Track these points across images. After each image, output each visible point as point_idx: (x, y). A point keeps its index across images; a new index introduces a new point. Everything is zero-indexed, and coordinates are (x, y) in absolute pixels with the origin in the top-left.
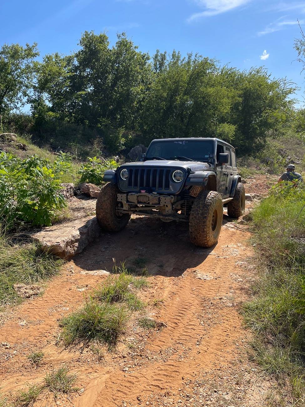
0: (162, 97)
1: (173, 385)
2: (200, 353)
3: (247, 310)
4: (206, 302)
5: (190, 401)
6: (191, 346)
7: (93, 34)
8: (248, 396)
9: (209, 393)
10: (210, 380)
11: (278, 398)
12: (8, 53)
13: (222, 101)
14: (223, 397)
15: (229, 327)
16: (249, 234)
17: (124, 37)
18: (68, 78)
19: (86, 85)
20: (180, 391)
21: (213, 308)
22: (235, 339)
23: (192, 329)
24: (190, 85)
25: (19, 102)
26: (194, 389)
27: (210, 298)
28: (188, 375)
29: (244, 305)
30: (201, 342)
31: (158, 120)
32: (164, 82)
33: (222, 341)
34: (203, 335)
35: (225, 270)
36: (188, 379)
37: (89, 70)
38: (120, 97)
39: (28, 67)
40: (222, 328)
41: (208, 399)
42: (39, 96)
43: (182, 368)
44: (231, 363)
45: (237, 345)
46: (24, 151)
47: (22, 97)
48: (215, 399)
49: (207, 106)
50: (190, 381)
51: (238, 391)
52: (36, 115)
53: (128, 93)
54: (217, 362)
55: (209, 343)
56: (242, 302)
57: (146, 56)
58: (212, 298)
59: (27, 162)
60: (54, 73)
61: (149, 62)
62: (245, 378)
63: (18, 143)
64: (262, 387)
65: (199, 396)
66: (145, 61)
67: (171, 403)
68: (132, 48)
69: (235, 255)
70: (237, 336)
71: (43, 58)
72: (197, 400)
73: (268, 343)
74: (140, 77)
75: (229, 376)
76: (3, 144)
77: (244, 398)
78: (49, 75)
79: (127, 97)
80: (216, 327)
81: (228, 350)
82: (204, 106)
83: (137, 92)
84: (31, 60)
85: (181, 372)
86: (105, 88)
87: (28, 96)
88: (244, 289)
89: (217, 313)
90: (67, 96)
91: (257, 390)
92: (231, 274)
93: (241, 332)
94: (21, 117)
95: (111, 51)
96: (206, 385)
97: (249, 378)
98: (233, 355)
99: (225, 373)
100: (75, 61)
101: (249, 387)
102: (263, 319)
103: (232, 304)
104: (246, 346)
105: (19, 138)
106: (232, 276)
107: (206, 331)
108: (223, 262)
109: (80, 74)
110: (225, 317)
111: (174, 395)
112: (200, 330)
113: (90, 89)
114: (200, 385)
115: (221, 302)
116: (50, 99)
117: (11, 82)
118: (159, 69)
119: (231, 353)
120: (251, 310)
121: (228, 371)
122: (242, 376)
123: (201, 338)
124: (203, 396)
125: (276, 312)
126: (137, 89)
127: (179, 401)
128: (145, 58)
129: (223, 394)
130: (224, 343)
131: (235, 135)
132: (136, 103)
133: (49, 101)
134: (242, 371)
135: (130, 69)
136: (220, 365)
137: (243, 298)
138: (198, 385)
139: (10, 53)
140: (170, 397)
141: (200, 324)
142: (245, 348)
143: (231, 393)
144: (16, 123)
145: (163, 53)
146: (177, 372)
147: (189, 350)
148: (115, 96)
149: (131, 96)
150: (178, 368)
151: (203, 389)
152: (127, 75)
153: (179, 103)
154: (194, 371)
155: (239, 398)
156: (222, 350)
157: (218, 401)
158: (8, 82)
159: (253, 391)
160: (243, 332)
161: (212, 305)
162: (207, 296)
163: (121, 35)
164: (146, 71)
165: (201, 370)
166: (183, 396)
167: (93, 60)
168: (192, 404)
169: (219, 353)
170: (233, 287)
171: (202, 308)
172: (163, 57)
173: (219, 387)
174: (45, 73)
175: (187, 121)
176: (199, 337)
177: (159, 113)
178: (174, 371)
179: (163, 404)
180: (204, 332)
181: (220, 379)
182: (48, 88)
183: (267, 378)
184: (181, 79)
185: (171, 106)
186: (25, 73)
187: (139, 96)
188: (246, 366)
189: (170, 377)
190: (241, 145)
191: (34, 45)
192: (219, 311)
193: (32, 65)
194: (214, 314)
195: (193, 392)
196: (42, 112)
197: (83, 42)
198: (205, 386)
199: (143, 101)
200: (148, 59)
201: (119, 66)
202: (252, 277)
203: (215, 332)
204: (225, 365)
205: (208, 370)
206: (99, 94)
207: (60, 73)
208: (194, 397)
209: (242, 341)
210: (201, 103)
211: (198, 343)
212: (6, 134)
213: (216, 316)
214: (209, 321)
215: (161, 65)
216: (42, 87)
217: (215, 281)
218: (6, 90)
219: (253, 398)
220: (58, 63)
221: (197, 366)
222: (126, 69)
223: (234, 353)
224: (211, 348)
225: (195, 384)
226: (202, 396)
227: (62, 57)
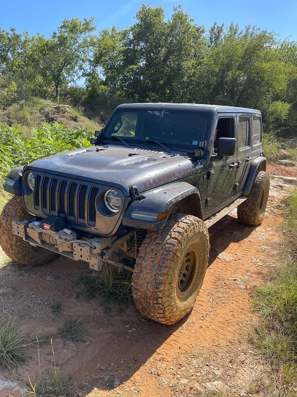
0: (214, 72)
1: (169, 352)
2: (202, 327)
3: (259, 294)
4: (220, 282)
5: (182, 369)
6: (196, 321)
7: (150, 7)
8: (238, 375)
9: (201, 365)
10: (206, 353)
11: (267, 382)
12: (68, 27)
13: (278, 77)
14: (213, 371)
15: (237, 308)
16: (281, 220)
17: (180, 10)
18: (122, 52)
19: (138, 59)
20: (175, 358)
21: (226, 287)
22: (239, 320)
23: (200, 304)
24: (244, 60)
25: (76, 76)
26: (188, 359)
27: (224, 278)
28: (185, 346)
29: (256, 289)
30: (206, 318)
31: (206, 96)
32: (217, 56)
33: (226, 320)
34: (210, 312)
35: (247, 253)
36: (185, 349)
37: (143, 44)
38: (171, 71)
39: (85, 41)
40: (229, 308)
41: (198, 370)
42: (93, 70)
43: (181, 338)
44: (229, 342)
45: (241, 326)
46: (75, 123)
47: (78, 71)
48: (205, 372)
49: (260, 82)
50: (186, 351)
51: (230, 368)
52: (89, 89)
53: (179, 68)
54: (216, 338)
55: (213, 320)
56: (256, 286)
57: (201, 29)
58: (227, 278)
59: (74, 133)
60: (108, 48)
61: (204, 35)
62: (240, 358)
63: (71, 114)
64: (255, 370)
65: (191, 366)
66: (200, 34)
67: (164, 368)
68: (187, 21)
69: (261, 239)
70: (243, 317)
71: (100, 32)
72: (188, 370)
73: (273, 329)
74: (193, 51)
75: (225, 353)
76: (58, 115)
77: (234, 377)
78: (104, 49)
79: (178, 72)
80: (224, 306)
81: (230, 330)
82: (257, 82)
83: (188, 66)
84: (88, 34)
85: (179, 342)
86: (157, 62)
87: (84, 69)
88: (262, 274)
89: (228, 293)
90: (120, 70)
91: (248, 371)
92: (252, 257)
93: (248, 314)
94: (76, 90)
95: (166, 24)
96: (200, 357)
97: (244, 358)
98: (234, 335)
99: (222, 350)
100: (131, 34)
101: (242, 366)
102: (273, 306)
103: (245, 287)
104: (249, 328)
105: (72, 110)
106: (252, 260)
107: (213, 308)
108: (247, 245)
109: (134, 48)
110: (235, 298)
111: (168, 361)
112: (207, 307)
113: (142, 63)
114: (194, 357)
115: (234, 283)
116: (104, 73)
117: (69, 56)
118: (214, 42)
119: (232, 333)
120: (263, 295)
121: (225, 348)
122: (237, 355)
123: (207, 314)
124: (195, 367)
125: (288, 301)
126: (188, 64)
127: (171, 368)
128: (199, 31)
129: (214, 369)
130: (228, 323)
131: (289, 115)
132: (186, 78)
133: (104, 75)
134: (239, 351)
135: (183, 43)
136: (219, 342)
137: (258, 283)
138: (192, 356)
139: (69, 28)
140: (164, 362)
141: (208, 301)
142: (248, 330)
143: (222, 369)
144: (72, 95)
145: (220, 26)
146: (176, 341)
147: (192, 324)
148: (167, 70)
149: (181, 70)
150: (178, 338)
151: (196, 361)
152: (180, 49)
153: (231, 79)
154: (192, 343)
155: (229, 375)
156: (224, 329)
157: (207, 374)
158: (66, 56)
159: (245, 371)
160: (249, 315)
161: (225, 285)
162: (222, 275)
163: (177, 8)
164: (200, 44)
165: (199, 343)
166: (176, 364)
167: (147, 33)
168: (183, 372)
169: (221, 331)
170: (251, 270)
171: (215, 287)
172: (220, 30)
173: (212, 362)
174: (100, 47)
175: (237, 98)
176: (204, 313)
177: (208, 89)
178: (173, 340)
179: (156, 367)
180: (212, 309)
181: (215, 354)
182: (102, 62)
183: (262, 362)
184: (235, 53)
185: (222, 81)
186: (82, 47)
187: (190, 71)
188: (244, 347)
189: (168, 344)
190: (294, 125)
191: (92, 19)
192: (231, 291)
193: (89, 39)
194: (224, 293)
195: (187, 361)
196: (95, 85)
197: (139, 15)
198: (199, 359)
199: (193, 76)
200: (203, 32)
201: (172, 40)
202: (273, 263)
203: (221, 311)
204: (223, 343)
205: (206, 344)
206: (151, 68)
207: (114, 47)
208: (186, 367)
209: (247, 323)
210: (254, 79)
211: (202, 319)
212: (61, 105)
213: (227, 296)
214: (218, 299)
215: (217, 38)
216: (97, 61)
217: (234, 263)
218: (65, 63)
219: (243, 378)
220: (114, 37)
221: (196, 339)
222: (179, 42)
223: (235, 333)
224: (214, 325)
225: (189, 355)
226: (193, 367)
227: (118, 31)
